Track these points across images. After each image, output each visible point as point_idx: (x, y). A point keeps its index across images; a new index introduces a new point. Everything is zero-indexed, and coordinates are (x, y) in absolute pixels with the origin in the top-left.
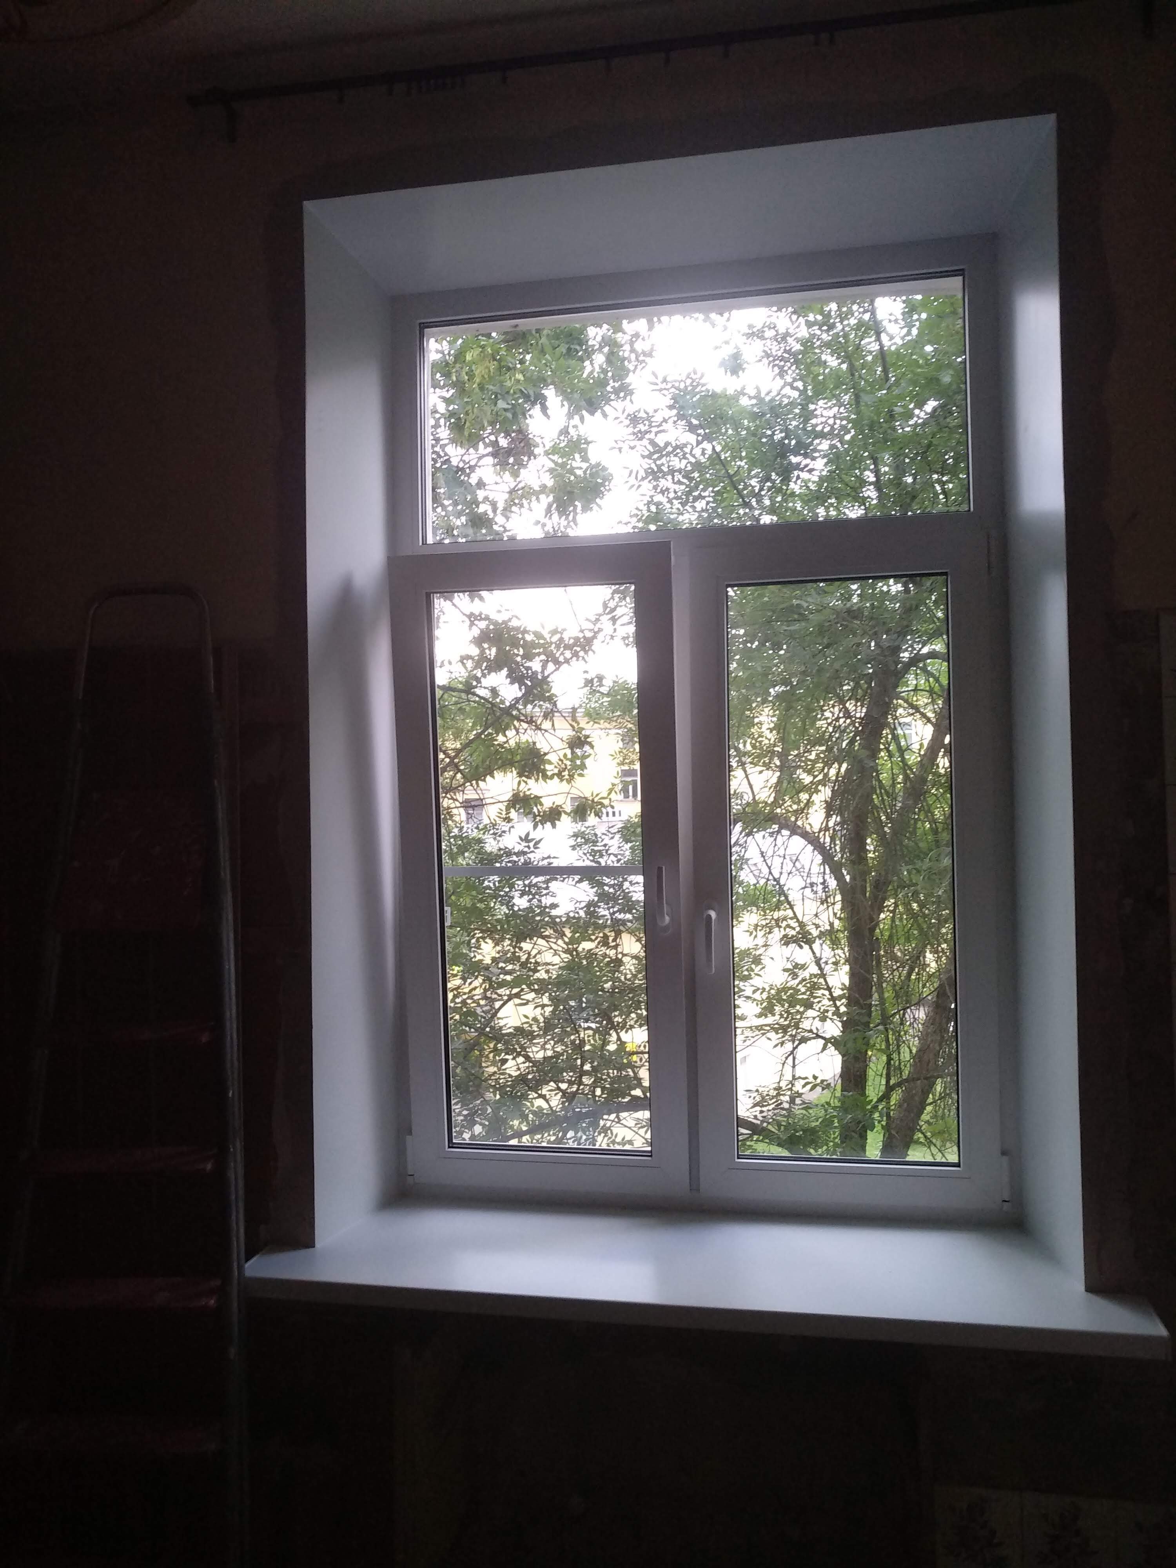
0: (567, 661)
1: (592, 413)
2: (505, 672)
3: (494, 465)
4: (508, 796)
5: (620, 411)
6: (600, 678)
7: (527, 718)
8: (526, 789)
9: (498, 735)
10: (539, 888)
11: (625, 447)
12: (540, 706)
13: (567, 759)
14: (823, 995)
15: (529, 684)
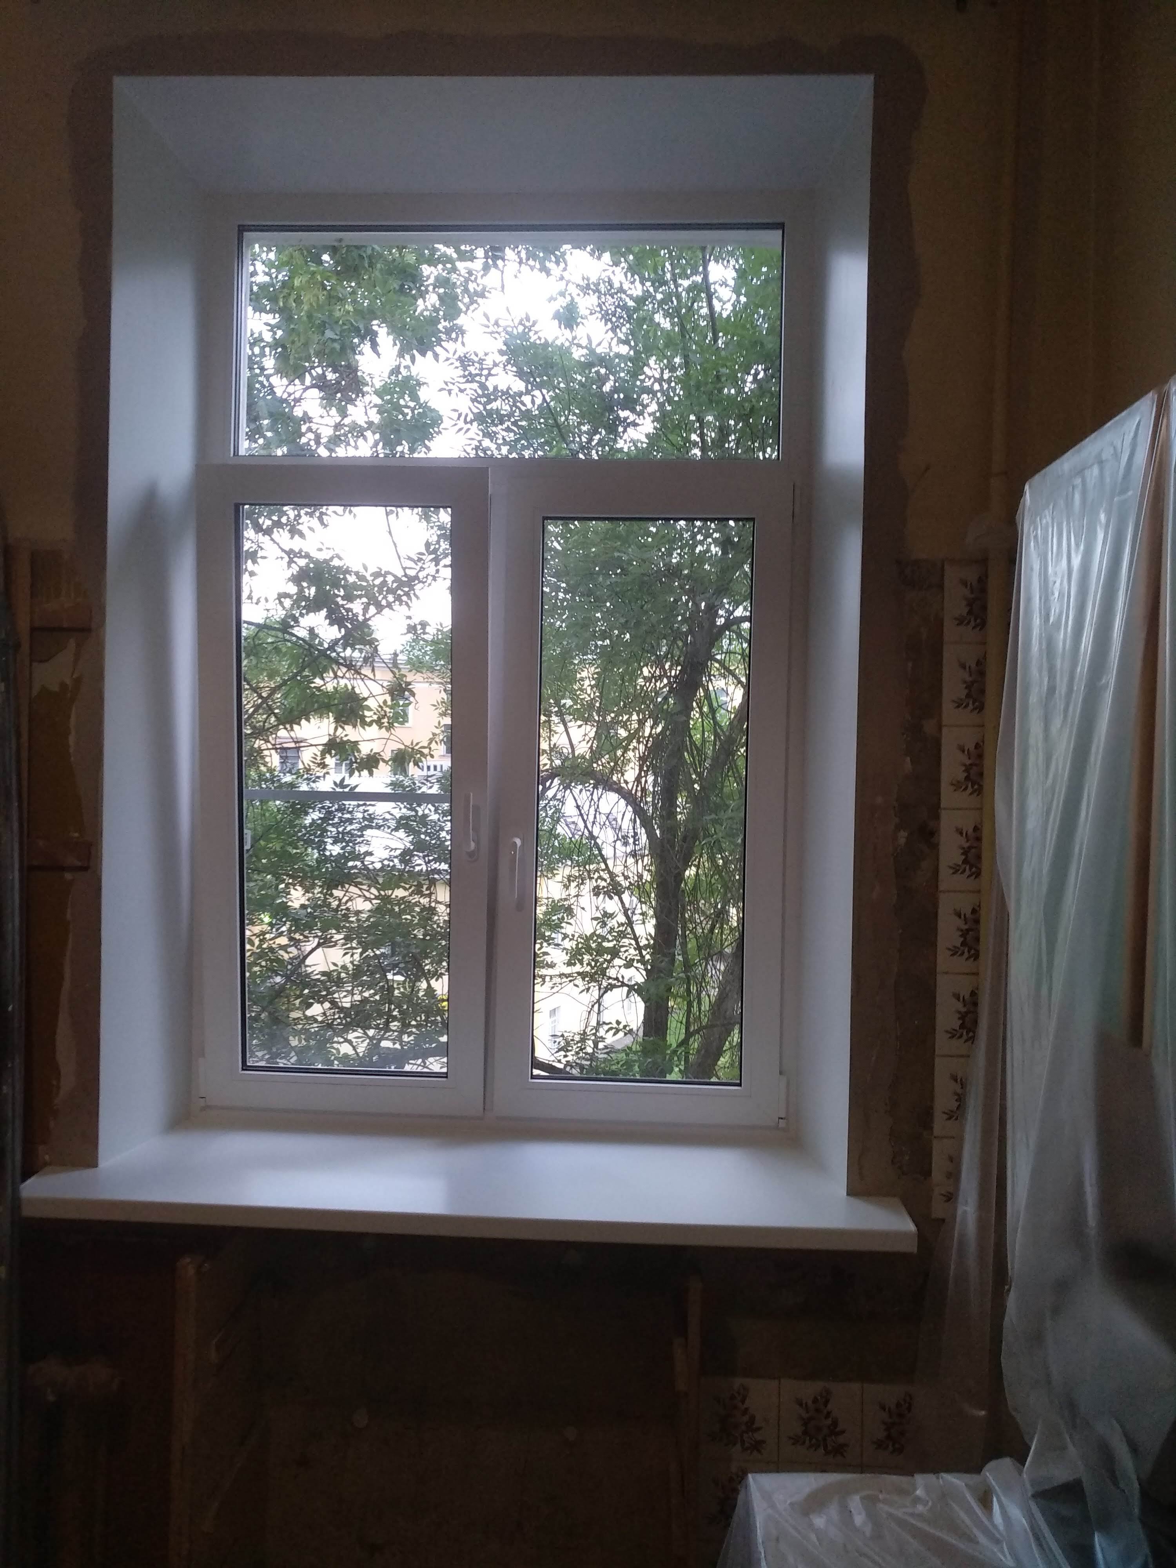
0: (389, 606)
1: (423, 354)
2: (324, 612)
3: (322, 398)
4: (325, 740)
5: (452, 352)
6: (424, 625)
7: (345, 661)
8: (343, 735)
9: (315, 678)
10: (353, 835)
11: (455, 390)
12: (361, 651)
13: (387, 706)
14: (630, 944)
15: (350, 626)
